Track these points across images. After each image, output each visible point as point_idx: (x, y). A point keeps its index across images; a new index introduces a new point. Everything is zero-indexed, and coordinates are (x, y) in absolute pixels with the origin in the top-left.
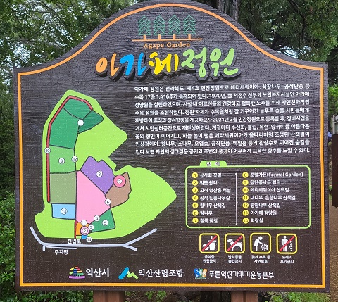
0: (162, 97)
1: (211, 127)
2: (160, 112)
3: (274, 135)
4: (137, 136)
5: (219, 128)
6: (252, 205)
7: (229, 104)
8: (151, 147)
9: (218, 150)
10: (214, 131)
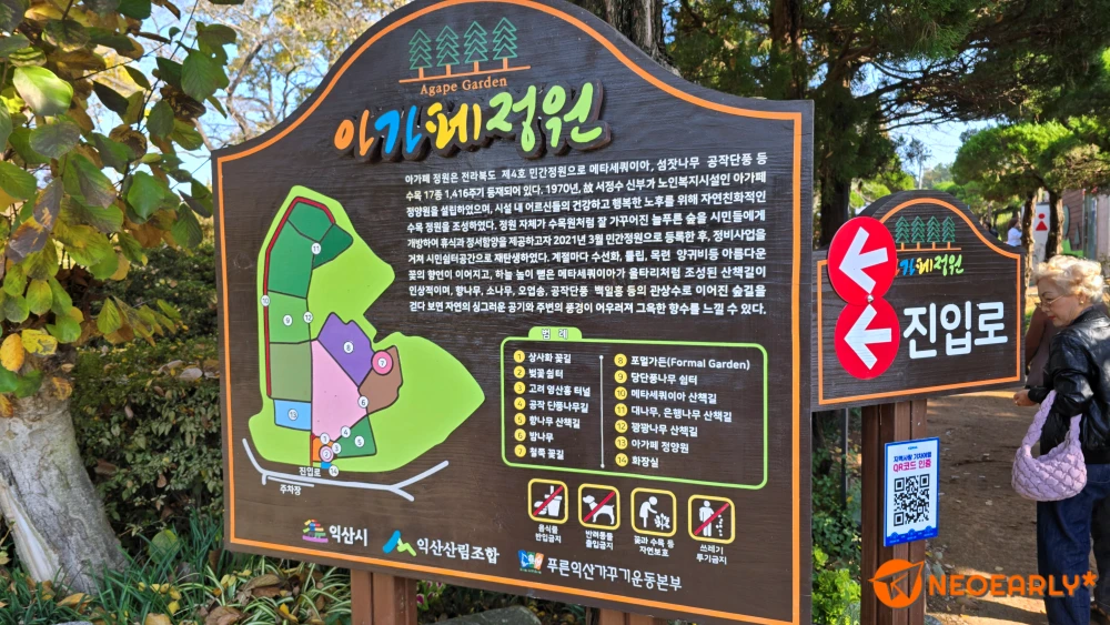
0: (455, 194)
1: (550, 257)
2: (451, 225)
3: (683, 272)
4: (412, 275)
5: (566, 257)
6: (636, 427)
7: (587, 205)
8: (436, 298)
9: (565, 306)
10: (557, 265)
